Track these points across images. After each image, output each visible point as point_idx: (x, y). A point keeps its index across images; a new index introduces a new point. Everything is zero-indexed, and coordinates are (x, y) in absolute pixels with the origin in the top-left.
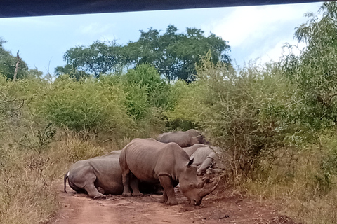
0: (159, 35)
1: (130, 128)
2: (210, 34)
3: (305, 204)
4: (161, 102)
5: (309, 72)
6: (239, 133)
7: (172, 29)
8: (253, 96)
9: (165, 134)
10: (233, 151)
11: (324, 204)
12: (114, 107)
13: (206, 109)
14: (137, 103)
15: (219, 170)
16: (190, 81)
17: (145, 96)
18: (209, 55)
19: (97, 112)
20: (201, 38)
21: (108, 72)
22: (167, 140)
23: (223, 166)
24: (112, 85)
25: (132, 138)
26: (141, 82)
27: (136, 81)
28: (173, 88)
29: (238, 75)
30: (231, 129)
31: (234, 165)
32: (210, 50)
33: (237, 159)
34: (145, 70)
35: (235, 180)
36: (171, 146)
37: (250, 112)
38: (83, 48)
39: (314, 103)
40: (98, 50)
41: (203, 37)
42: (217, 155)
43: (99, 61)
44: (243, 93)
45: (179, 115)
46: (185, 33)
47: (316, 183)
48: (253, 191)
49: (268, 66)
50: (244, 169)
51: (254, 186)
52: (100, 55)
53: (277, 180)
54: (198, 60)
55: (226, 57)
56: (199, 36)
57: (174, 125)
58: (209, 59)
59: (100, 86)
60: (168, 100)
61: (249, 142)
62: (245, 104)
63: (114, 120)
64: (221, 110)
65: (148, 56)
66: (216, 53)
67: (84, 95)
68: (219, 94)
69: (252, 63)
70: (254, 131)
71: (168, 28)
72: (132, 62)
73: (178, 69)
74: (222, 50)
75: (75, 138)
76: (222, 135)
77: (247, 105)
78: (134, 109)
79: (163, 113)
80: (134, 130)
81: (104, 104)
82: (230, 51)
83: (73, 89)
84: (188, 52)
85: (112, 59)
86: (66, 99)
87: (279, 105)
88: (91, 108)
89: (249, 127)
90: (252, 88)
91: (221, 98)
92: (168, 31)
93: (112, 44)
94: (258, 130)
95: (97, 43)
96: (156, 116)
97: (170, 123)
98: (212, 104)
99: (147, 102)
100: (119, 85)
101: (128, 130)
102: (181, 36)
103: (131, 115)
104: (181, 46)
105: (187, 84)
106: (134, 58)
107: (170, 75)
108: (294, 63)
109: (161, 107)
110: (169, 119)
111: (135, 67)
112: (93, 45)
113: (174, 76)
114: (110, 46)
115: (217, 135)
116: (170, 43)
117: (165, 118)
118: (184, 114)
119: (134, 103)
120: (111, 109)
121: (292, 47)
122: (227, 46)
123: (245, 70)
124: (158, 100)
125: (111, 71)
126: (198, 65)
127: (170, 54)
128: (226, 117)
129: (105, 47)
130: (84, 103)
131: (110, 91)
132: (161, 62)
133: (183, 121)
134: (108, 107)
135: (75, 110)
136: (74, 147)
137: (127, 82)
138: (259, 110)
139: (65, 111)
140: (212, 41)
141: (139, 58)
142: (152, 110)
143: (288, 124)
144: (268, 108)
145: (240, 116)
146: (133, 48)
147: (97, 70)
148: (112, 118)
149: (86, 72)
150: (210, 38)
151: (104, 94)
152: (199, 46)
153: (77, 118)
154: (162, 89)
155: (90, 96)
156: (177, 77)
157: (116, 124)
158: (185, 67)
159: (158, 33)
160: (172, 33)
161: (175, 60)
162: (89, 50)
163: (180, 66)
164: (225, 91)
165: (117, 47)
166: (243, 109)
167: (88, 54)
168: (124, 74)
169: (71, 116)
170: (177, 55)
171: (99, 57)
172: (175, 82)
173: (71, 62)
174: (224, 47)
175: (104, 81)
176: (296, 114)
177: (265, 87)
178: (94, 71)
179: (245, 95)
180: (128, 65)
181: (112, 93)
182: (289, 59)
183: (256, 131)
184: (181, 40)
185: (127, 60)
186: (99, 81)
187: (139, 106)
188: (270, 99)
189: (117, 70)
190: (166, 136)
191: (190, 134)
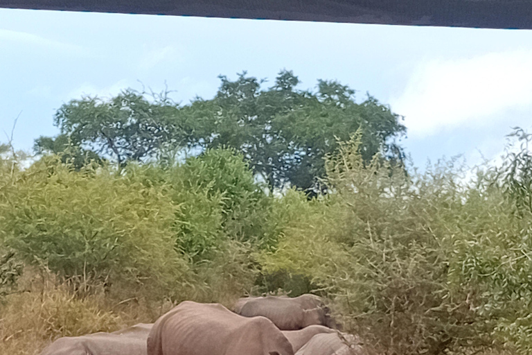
0: (259, 90)
1: (180, 279)
2: (366, 98)
4: (248, 232)
6: (401, 310)
7: (287, 79)
8: (439, 235)
9: (251, 299)
10: (387, 346)
12: (149, 233)
13: (337, 253)
14: (200, 228)
16: (316, 195)
17: (217, 215)
18: (356, 137)
19: (112, 241)
20: (347, 103)
21: (145, 159)
24: (149, 186)
25: (182, 300)
26: (210, 185)
27: (202, 183)
28: (278, 205)
29: (413, 188)
30: (387, 301)
32: (359, 130)
34: (223, 162)
36: (258, 324)
37: (429, 269)
38: (98, 103)
40: (128, 108)
41: (352, 102)
42: (352, 351)
43: (127, 132)
44: (419, 227)
45: (285, 262)
46: (315, 91)
52: (132, 120)
54: (333, 150)
55: (395, 148)
56: (344, 99)
57: (273, 283)
58: (355, 148)
59: (123, 186)
60: (264, 228)
61: (421, 332)
62: (419, 250)
63: (147, 259)
64: (369, 258)
65: (233, 132)
66: (375, 140)
67: (88, 200)
68: (368, 224)
69: (445, 164)
70: (433, 309)
71: (280, 76)
72: (197, 141)
73: (293, 165)
74: (388, 134)
75: (61, 289)
76: (366, 312)
77: (424, 253)
78: (191, 241)
79: (251, 254)
80: (187, 286)
81: (128, 224)
82: (404, 136)
83: (67, 187)
84: (317, 132)
85: (156, 132)
86: (50, 205)
87: (488, 258)
88: (100, 229)
89: (424, 300)
90: (439, 218)
91: (372, 233)
92: (278, 83)
93: (158, 100)
94: (441, 306)
95: (128, 94)
96: (235, 260)
97: (264, 277)
98: (352, 245)
99: (220, 229)
100: (164, 186)
101: (175, 284)
102: (306, 96)
103: (182, 253)
104: (303, 118)
105: (308, 200)
106: (202, 134)
107: (274, 177)
108: (529, 173)
109: (248, 242)
110: (264, 268)
111: (203, 153)
112: (119, 97)
113: (282, 180)
114: (155, 103)
115: (355, 311)
116: (280, 109)
117: (255, 267)
118: (295, 262)
119: (192, 228)
120: (142, 235)
121: (529, 138)
122: (400, 126)
123: (428, 178)
124: (243, 227)
125: (151, 156)
126: (330, 159)
127: (279, 132)
128: (377, 273)
129: (144, 106)
130: (86, 218)
131: (143, 199)
132: (257, 147)
133: (293, 276)
134: (135, 230)
135: (67, 230)
136: (58, 308)
137: (182, 183)
138: (448, 263)
139: (46, 231)
140: (369, 112)
141: (212, 134)
142: (228, 247)
143: (503, 300)
144: (466, 263)
145: (408, 274)
146: (202, 112)
147: (123, 151)
148: (143, 254)
149: (100, 155)
150: (366, 105)
151: (130, 203)
152: (340, 121)
153: (70, 247)
154: (254, 203)
155: (100, 203)
156: (289, 183)
157: (149, 269)
158: (308, 162)
159: (257, 85)
160: (287, 87)
161: (289, 145)
162: (110, 107)
163: (298, 159)
164: (381, 218)
165: (169, 107)
166: (415, 259)
167: (105, 116)
168: (178, 164)
169: (56, 242)
170: (294, 137)
171: (129, 124)
172: (283, 192)
173: (70, 131)
174: (394, 128)
175: (133, 176)
176: (523, 279)
177: (465, 219)
178: (116, 152)
179: (422, 230)
180: (189, 146)
181: (146, 202)
182: (520, 163)
183: (438, 309)
184: (304, 104)
185: (187, 137)
186: (124, 174)
187: (203, 235)
188: (471, 244)
189: (164, 156)
190: (254, 303)
191: (303, 304)
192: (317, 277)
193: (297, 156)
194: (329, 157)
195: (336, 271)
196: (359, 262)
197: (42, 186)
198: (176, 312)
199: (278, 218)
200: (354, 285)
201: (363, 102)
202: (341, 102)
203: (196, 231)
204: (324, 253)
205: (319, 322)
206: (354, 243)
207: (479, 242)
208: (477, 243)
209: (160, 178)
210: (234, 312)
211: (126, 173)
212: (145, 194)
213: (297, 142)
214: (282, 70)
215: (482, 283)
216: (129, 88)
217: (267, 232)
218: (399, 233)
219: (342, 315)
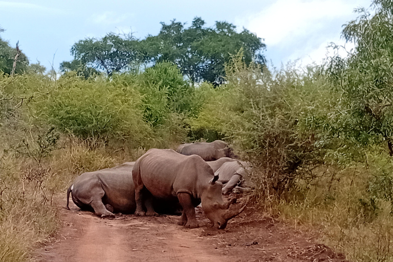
0: (183, 29)
1: (146, 136)
2: (243, 30)
3: (346, 232)
4: (183, 107)
5: (357, 78)
6: (272, 146)
7: (198, 22)
8: (291, 104)
9: (186, 145)
10: (265, 167)
11: (368, 232)
12: (128, 111)
13: (235, 117)
14: (156, 107)
15: (247, 189)
16: (218, 85)
17: (164, 99)
18: (241, 53)
19: (108, 117)
20: (232, 33)
21: (122, 70)
22: (189, 152)
23: (253, 184)
24: (126, 86)
25: (148, 148)
26: (160, 83)
27: (155, 82)
28: (197, 92)
29: (274, 79)
30: (264, 142)
31: (265, 183)
32: (242, 49)
33: (270, 176)
34: (166, 70)
35: (266, 201)
36: (194, 159)
37: (287, 123)
38: (94, 41)
39: (361, 115)
40: (111, 43)
41: (235, 33)
42: (246, 171)
43: (112, 56)
44: (280, 100)
45: (204, 123)
46: (214, 27)
47: (360, 208)
48: (286, 215)
49: (310, 69)
50: (278, 188)
51: (288, 208)
52: (114, 50)
53: (315, 204)
54: (227, 59)
55: (261, 57)
56: (230, 31)
57: (198, 135)
58: (240, 59)
59: (112, 86)
60: (191, 105)
61: (284, 158)
62: (280, 113)
63: (128, 126)
64: (253, 119)
65: (170, 53)
66: (249, 52)
67: (93, 96)
68: (251, 100)
69: (291, 65)
70: (290, 145)
71: (194, 20)
72: (150, 59)
73: (204, 69)
74: (256, 49)
75: (82, 145)
76: (252, 148)
77: (283, 114)
78: (151, 115)
79: (185, 120)
80: (151, 139)
81: (116, 107)
82: (265, 50)
83: (81, 89)
84: (216, 50)
85: (127, 55)
86: (72, 100)
87: (320, 115)
88: (101, 111)
89: (285, 140)
90: (290, 94)
91: (254, 105)
92: (193, 24)
93: (128, 38)
94: (294, 143)
95: (111, 35)
96: (176, 124)
97: (193, 132)
98: (243, 112)
99: (167, 107)
100: (135, 85)
101: (144, 139)
102: (209, 31)
103: (147, 122)
104: (208, 43)
105: (214, 88)
106: (153, 55)
107: (194, 76)
108: (340, 67)
109: (182, 114)
110: (192, 127)
111: (154, 66)
112: (105, 37)
113: (199, 78)
114: (126, 40)
115: (247, 148)
116: (195, 38)
117: (187, 127)
118: (209, 123)
119: (151, 107)
120: (124, 113)
121: (338, 47)
122: (262, 44)
123: (283, 72)
124: (179, 105)
125: (126, 69)
126: (227, 65)
127: (195, 51)
128: (258, 127)
129: (120, 41)
130: (93, 105)
131: (124, 93)
132: (184, 60)
133: (208, 130)
134: (121, 110)
135: (83, 113)
136: (80, 156)
137: (144, 83)
138: (297, 120)
139: (71, 114)
140: (245, 38)
141: (159, 55)
142: (172, 117)
143: (330, 138)
144: (308, 119)
145: (275, 127)
146: (152, 43)
147: (110, 67)
148: (126, 124)
149: (97, 70)
150: (243, 34)
151: (117, 96)
152: (229, 43)
153: (85, 122)
154: (185, 92)
155: (100, 97)
156: (203, 79)
157: (129, 132)
158: (212, 67)
159: (182, 26)
160: (198, 26)
161: (201, 58)
162: (101, 43)
163: (207, 66)
164: (258, 96)
165: (134, 41)
166: (279, 118)
167: (99, 48)
168: (141, 72)
169: (77, 119)
170: (204, 53)
171: (112, 52)
172: (200, 85)
173: (80, 57)
174: (259, 46)
175: (117, 81)
176: (340, 126)
177: (304, 94)
178: (106, 68)
179: (281, 102)
180: (146, 62)
181: (126, 94)
182: (334, 62)
183: (292, 144)
184: (208, 35)
185: (145, 57)
186: (111, 80)
187: (157, 111)
188: (310, 108)
189: (133, 68)
190: (188, 147)
191: (215, 146)
192: (225, 131)
193: (206, 64)
195: (235, 127)
196: (247, 121)
197: (67, 89)
198: (147, 155)
199: (198, 99)
200: (245, 134)
201: (241, 32)
202: (229, 33)
203: (154, 109)
204: (227, 118)
205: (225, 155)
207: (314, 106)
209: (132, 81)
211: (113, 79)
212: (124, 90)
213: (206, 56)
214: (195, 17)
215: (318, 130)
217: (193, 107)
218: (269, 104)
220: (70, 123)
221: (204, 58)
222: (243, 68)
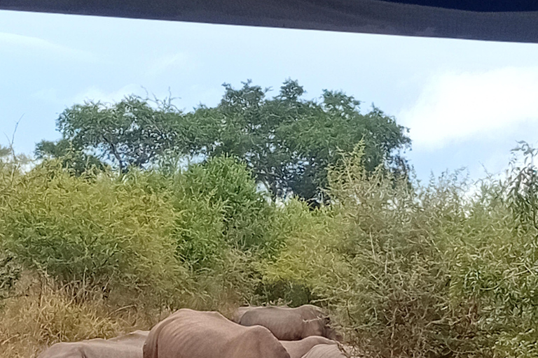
0: (263, 99)
1: (179, 287)
2: (372, 110)
4: (250, 241)
6: (402, 322)
7: (292, 89)
8: (441, 248)
9: (251, 308)
12: (149, 239)
13: (339, 264)
14: (201, 236)
16: (318, 205)
17: (219, 224)
18: (359, 149)
19: (112, 246)
20: (351, 114)
21: (146, 165)
24: (150, 193)
26: (212, 193)
27: (204, 191)
28: (280, 214)
29: (416, 200)
30: (388, 313)
32: (361, 142)
34: (226, 170)
36: (256, 333)
37: (431, 282)
38: (101, 108)
40: (131, 114)
41: (357, 113)
43: (130, 138)
44: (422, 239)
45: (285, 274)
46: (320, 101)
52: (135, 126)
54: (337, 161)
55: (400, 161)
56: (348, 110)
57: (273, 293)
58: (358, 160)
59: (125, 192)
60: (265, 238)
61: (421, 345)
62: (421, 263)
63: (146, 266)
64: (371, 270)
65: (236, 141)
66: (379, 151)
67: (89, 206)
68: (370, 235)
69: (448, 177)
70: (434, 322)
71: (285, 85)
72: (200, 148)
73: (296, 175)
74: (393, 146)
75: (60, 294)
76: (367, 324)
77: (426, 265)
78: (192, 249)
79: (252, 263)
80: (187, 294)
81: (128, 230)
82: (409, 148)
83: (67, 192)
84: (321, 142)
85: (158, 139)
86: (50, 210)
87: (491, 272)
88: (100, 235)
89: (425, 313)
90: (442, 230)
91: (374, 244)
92: (283, 92)
93: (162, 107)
94: (442, 320)
95: (131, 100)
96: (236, 269)
97: (265, 287)
98: (354, 256)
99: (221, 237)
100: (165, 193)
101: (174, 292)
102: (310, 106)
103: (182, 261)
104: (307, 128)
105: (311, 210)
106: (205, 141)
107: (277, 186)
108: (534, 187)
109: (249, 251)
110: (264, 277)
111: (205, 161)
112: (122, 103)
113: (285, 190)
114: (158, 110)
115: (355, 322)
116: (284, 118)
117: (256, 275)
118: (296, 272)
119: (193, 235)
120: (142, 241)
121: (534, 152)
122: (404, 138)
123: (432, 190)
124: (244, 236)
125: (154, 163)
126: (333, 169)
127: (282, 141)
128: (378, 285)
129: (147, 112)
130: (86, 223)
131: (144, 205)
132: (260, 156)
133: (293, 285)
134: (136, 236)
135: (66, 235)
136: (55, 313)
137: (184, 190)
138: (450, 276)
139: (45, 235)
140: (374, 124)
141: (215, 142)
142: (229, 255)
143: (505, 315)
144: (469, 276)
145: (409, 287)
146: (206, 120)
147: (125, 156)
148: (142, 261)
149: (103, 160)
150: (371, 116)
151: (131, 210)
152: (345, 132)
153: (69, 252)
154: (256, 212)
155: (100, 208)
156: (292, 192)
157: (148, 276)
158: (311, 172)
159: (262, 94)
160: (291, 96)
161: (292, 155)
162: (113, 113)
163: (301, 169)
164: (384, 230)
165: (172, 114)
166: (417, 272)
167: (108, 122)
168: (180, 171)
169: (55, 246)
170: (297, 146)
171: (131, 130)
172: (285, 202)
173: (72, 135)
174: (399, 140)
175: (135, 182)
176: (525, 294)
177: (468, 232)
178: (118, 158)
179: (424, 243)
180: (192, 153)
181: (147, 208)
182: (525, 177)
183: (439, 321)
184: (308, 114)
185: (190, 144)
186: (125, 181)
187: (203, 243)
188: (474, 257)
189: (166, 163)
190: (254, 312)
191: (303, 314)
192: (317, 288)
193: (301, 166)
194: (333, 167)
195: (336, 282)
196: (360, 274)
197: (42, 190)
199: (280, 228)
200: (354, 296)
201: (368, 113)
202: (346, 113)
203: (197, 239)
204: (325, 263)
205: (319, 333)
206: (356, 254)
207: (482, 255)
208: (479, 257)
209: (162, 184)
210: (233, 321)
211: (127, 179)
212: (146, 201)
213: (301, 152)
215: (484, 298)
216: (133, 94)
217: (269, 241)
218: (401, 245)
219: (342, 326)
220: (43, 252)
221: (298, 154)
222: (361, 176)
